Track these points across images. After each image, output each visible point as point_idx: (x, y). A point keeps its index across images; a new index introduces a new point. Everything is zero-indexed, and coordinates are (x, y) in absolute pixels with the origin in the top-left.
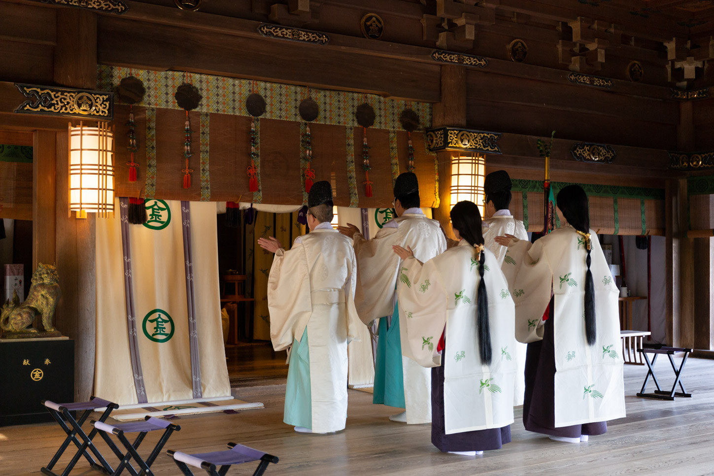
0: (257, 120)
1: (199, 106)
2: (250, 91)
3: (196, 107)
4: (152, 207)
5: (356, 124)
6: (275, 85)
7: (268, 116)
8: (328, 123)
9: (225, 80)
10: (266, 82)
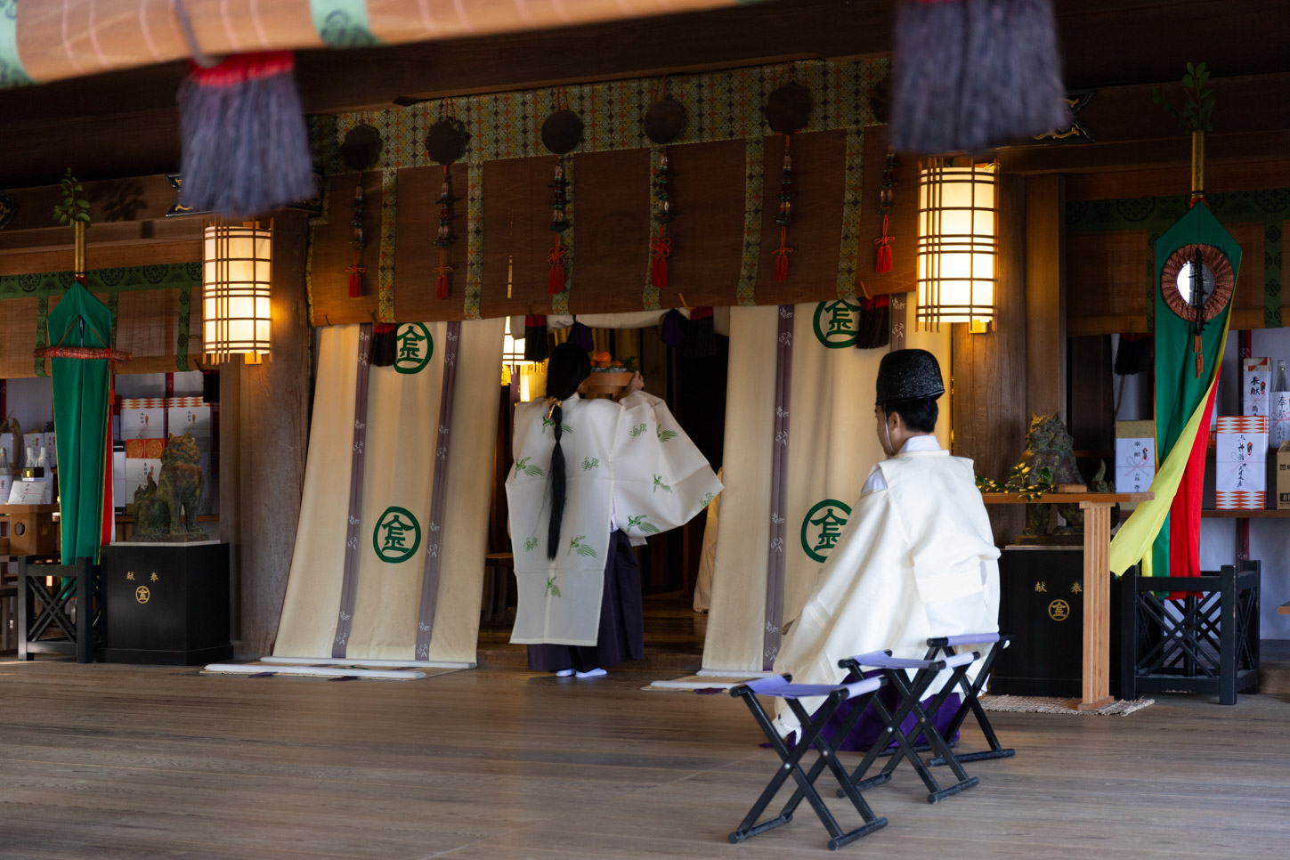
0: (569, 159)
1: (467, 153)
2: (553, 107)
3: (459, 156)
4: (403, 336)
5: (769, 131)
6: (598, 87)
7: (588, 147)
8: (707, 139)
9: (509, 98)
10: (581, 84)
